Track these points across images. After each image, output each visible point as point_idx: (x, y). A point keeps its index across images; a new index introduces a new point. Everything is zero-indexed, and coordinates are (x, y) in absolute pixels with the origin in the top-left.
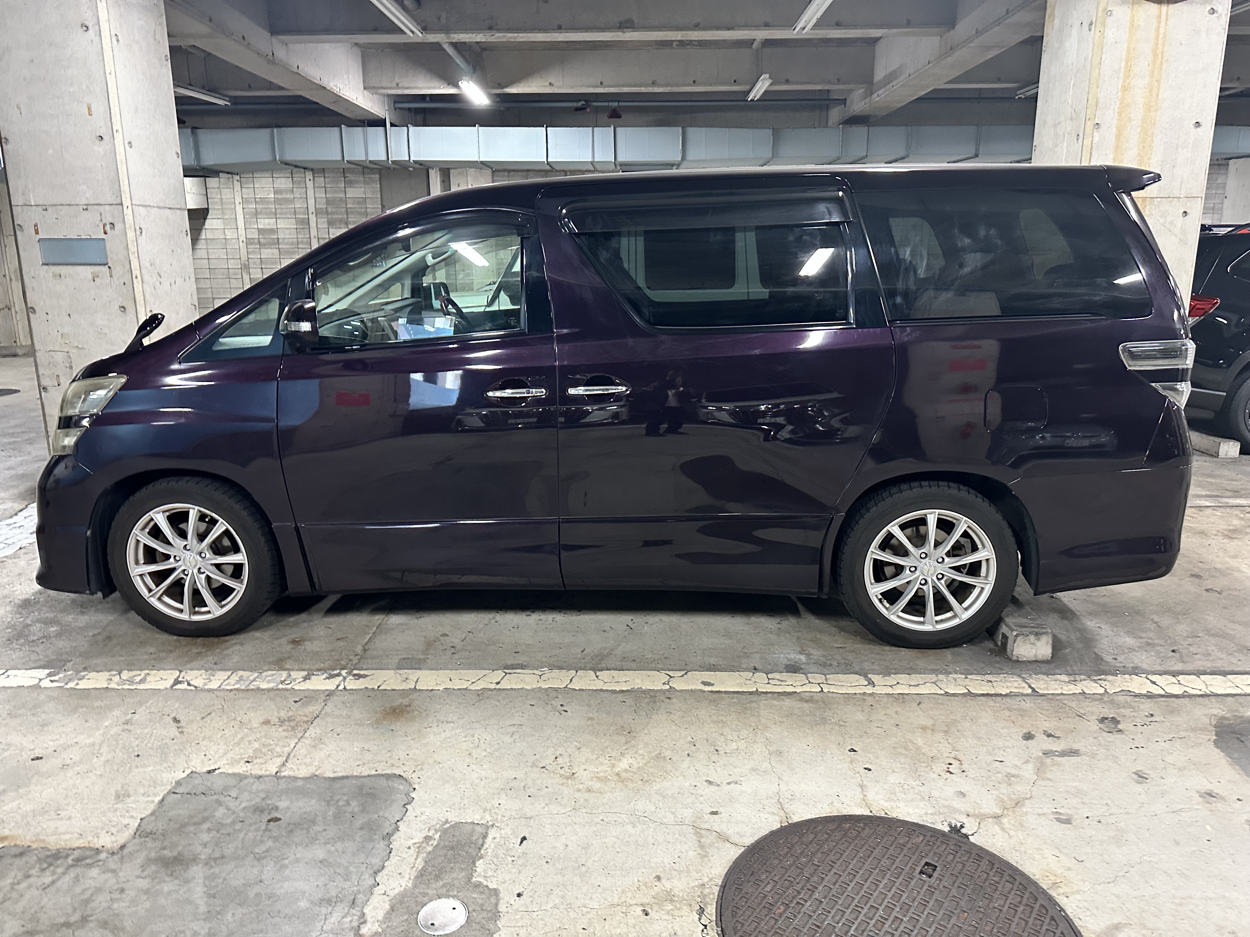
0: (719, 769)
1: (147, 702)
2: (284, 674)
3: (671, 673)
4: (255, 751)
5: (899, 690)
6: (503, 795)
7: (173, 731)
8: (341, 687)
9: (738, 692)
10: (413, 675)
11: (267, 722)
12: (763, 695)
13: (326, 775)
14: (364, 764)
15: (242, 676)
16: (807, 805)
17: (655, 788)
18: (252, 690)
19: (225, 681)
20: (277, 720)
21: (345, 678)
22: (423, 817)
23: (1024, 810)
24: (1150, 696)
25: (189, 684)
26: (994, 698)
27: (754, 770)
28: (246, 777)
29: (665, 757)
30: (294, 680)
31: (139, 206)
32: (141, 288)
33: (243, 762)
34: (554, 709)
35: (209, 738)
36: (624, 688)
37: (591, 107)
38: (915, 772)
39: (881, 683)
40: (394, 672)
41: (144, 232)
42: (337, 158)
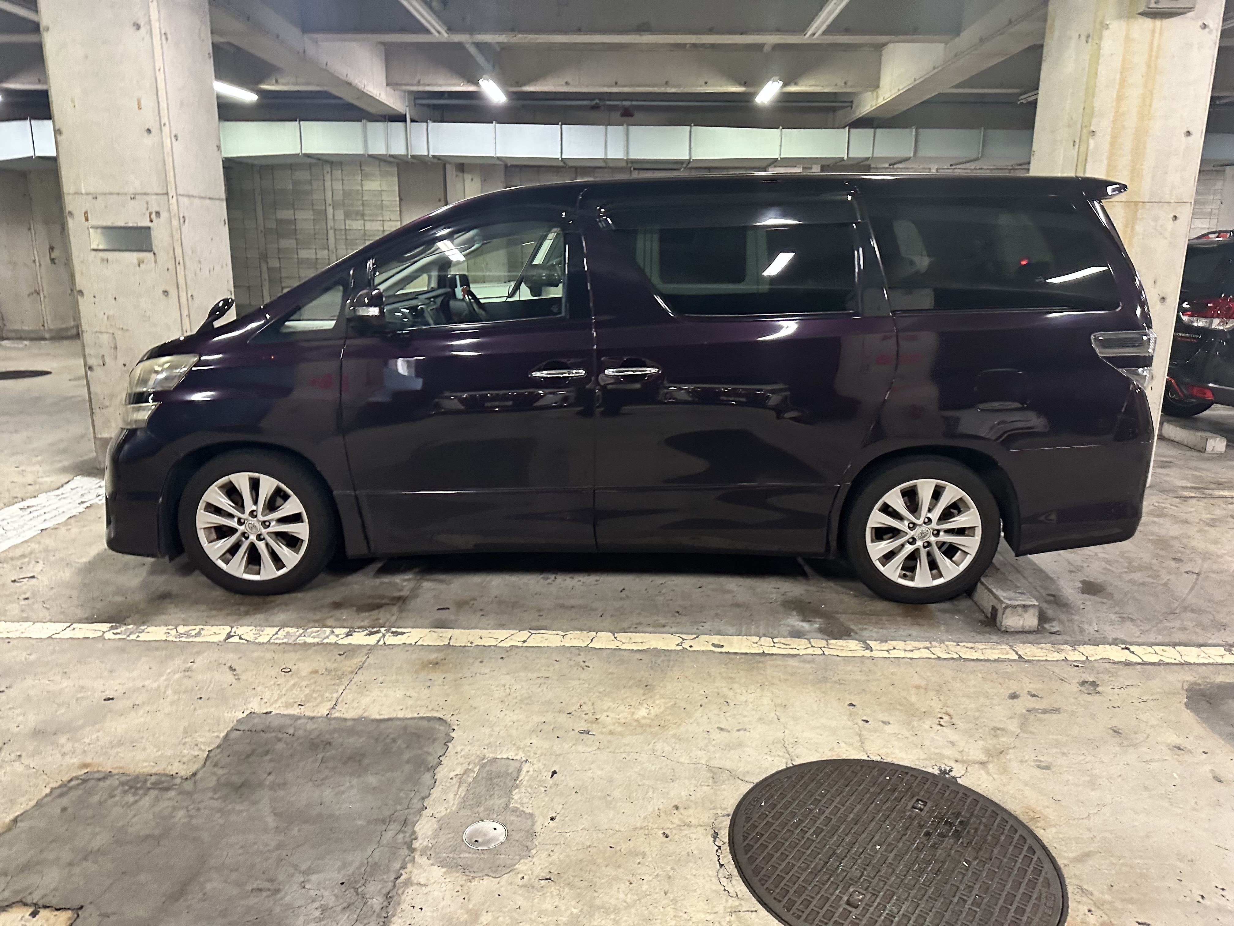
0: (729, 719)
1: (204, 652)
2: (328, 630)
3: (684, 636)
4: (306, 696)
5: (894, 654)
6: (534, 737)
7: (229, 677)
8: (381, 643)
9: (746, 654)
10: (447, 633)
11: (314, 672)
12: (768, 657)
13: (373, 717)
14: (407, 708)
15: (288, 633)
16: (810, 750)
17: (672, 732)
18: (299, 644)
19: (274, 635)
20: (324, 670)
21: (384, 636)
22: (463, 753)
23: (1008, 757)
24: (1128, 664)
25: (240, 638)
26: (983, 663)
27: (760, 719)
28: (299, 718)
29: (679, 707)
30: (337, 636)
31: (183, 195)
32: (183, 273)
33: (296, 705)
34: (577, 664)
35: (263, 684)
36: (640, 648)
37: (605, 105)
38: (909, 724)
39: (878, 648)
40: (428, 630)
41: (187, 221)
42: (360, 151)
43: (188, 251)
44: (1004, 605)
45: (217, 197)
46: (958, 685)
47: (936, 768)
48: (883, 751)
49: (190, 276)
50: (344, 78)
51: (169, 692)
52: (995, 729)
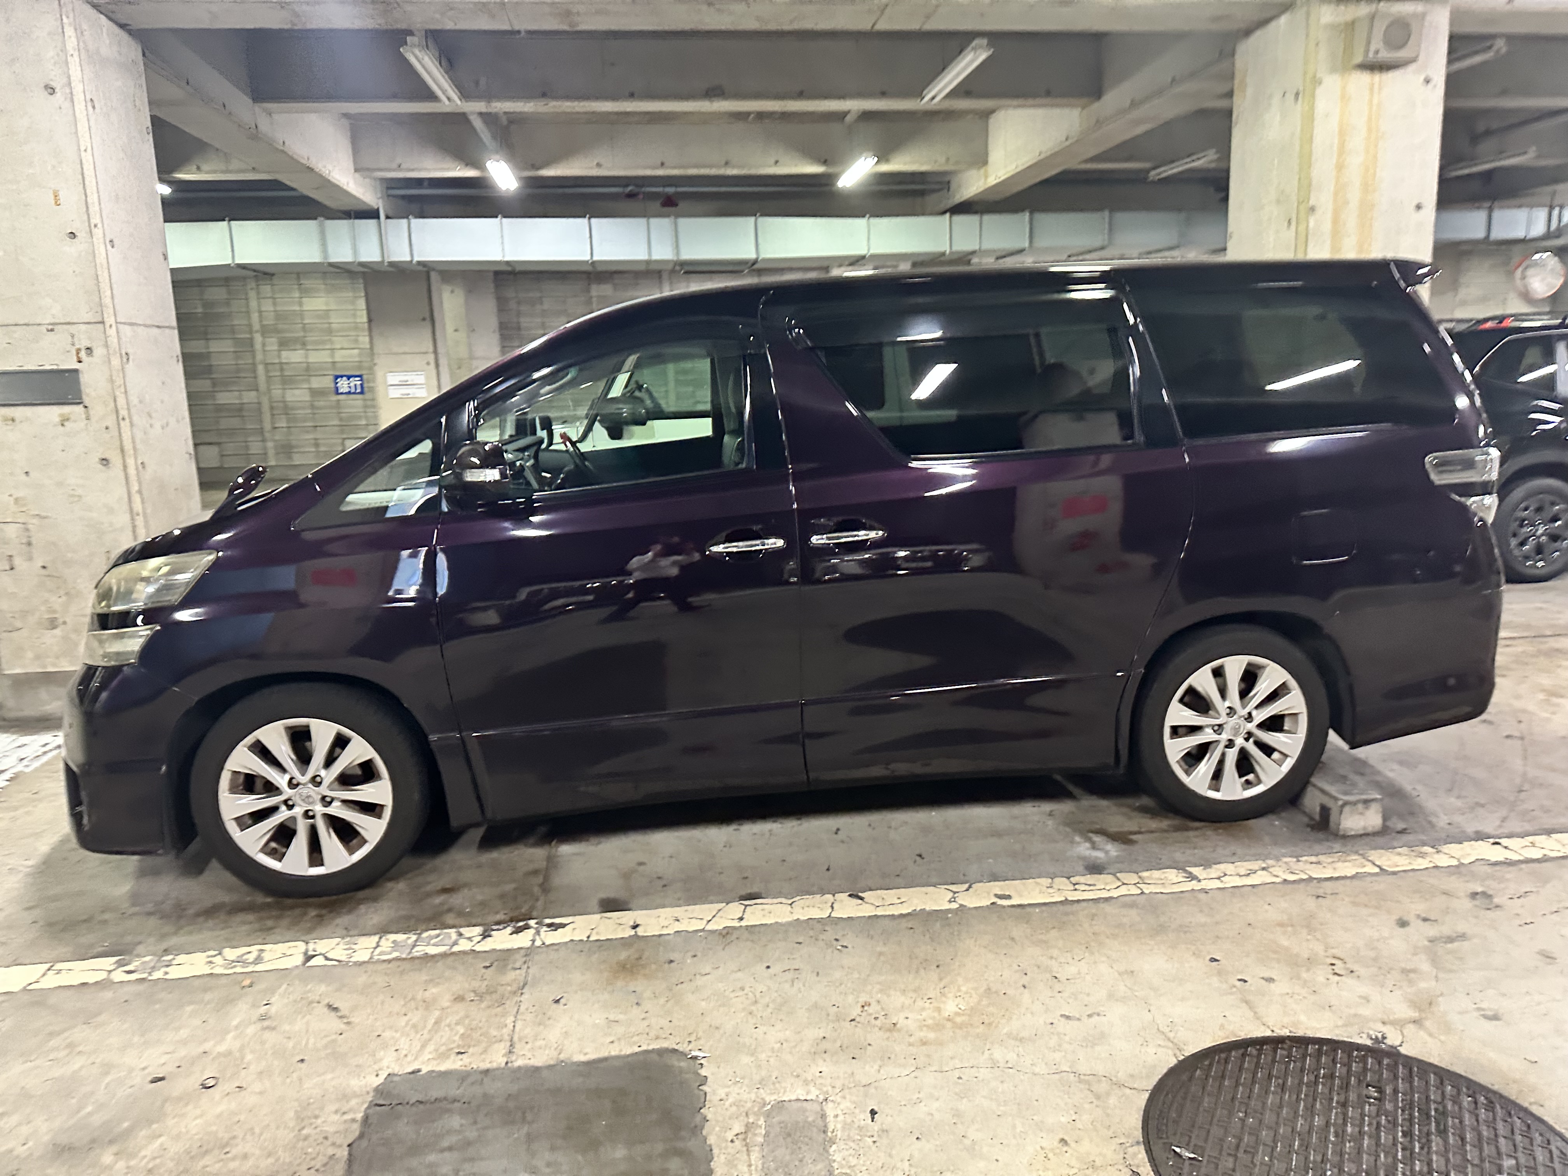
0: (1070, 1001)
1: (280, 987)
2: (453, 931)
3: (954, 888)
4: (463, 1037)
5: (1229, 882)
6: (820, 1062)
7: (333, 1023)
8: (538, 943)
9: (1045, 904)
10: (628, 917)
11: (459, 999)
12: (1076, 905)
13: (576, 1060)
14: (619, 1039)
15: (394, 942)
16: (1195, 1032)
17: (1005, 1031)
18: (418, 958)
19: (375, 948)
20: (472, 994)
21: (538, 933)
22: (730, 1100)
23: (1442, 1010)
24: (1511, 864)
25: (327, 959)
26: (1341, 882)
27: (1111, 996)
28: (467, 1074)
29: (996, 992)
30: (470, 939)
31: (124, 323)
32: (129, 433)
33: (453, 1056)
34: (829, 945)
35: (391, 1028)
36: (904, 912)
37: (644, 193)
38: (1298, 977)
39: (1205, 876)
40: (598, 916)
41: (131, 358)
42: (317, 260)
43: (134, 400)
44: (1340, 803)
45: (167, 325)
46: (1329, 915)
47: (1364, 1036)
48: (1286, 1020)
49: (139, 435)
50: (304, 162)
51: (249, 1057)
52: (1405, 972)
